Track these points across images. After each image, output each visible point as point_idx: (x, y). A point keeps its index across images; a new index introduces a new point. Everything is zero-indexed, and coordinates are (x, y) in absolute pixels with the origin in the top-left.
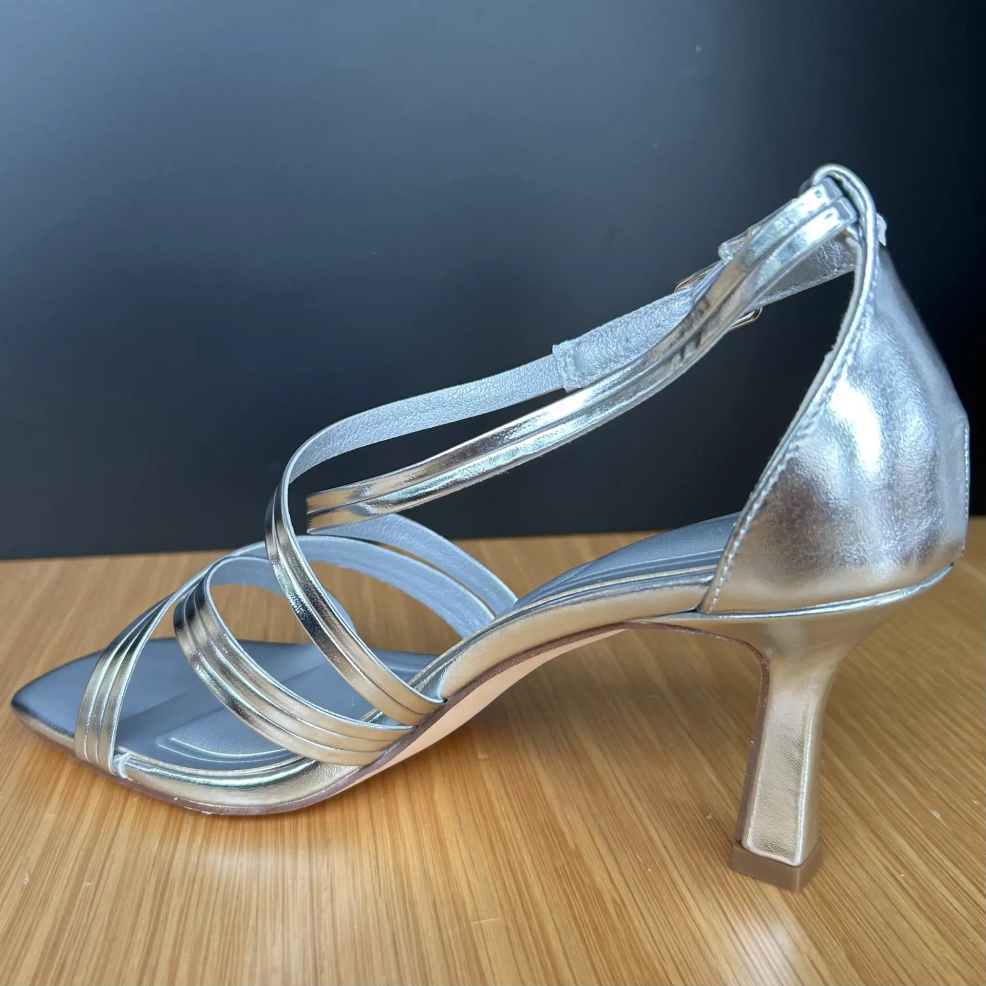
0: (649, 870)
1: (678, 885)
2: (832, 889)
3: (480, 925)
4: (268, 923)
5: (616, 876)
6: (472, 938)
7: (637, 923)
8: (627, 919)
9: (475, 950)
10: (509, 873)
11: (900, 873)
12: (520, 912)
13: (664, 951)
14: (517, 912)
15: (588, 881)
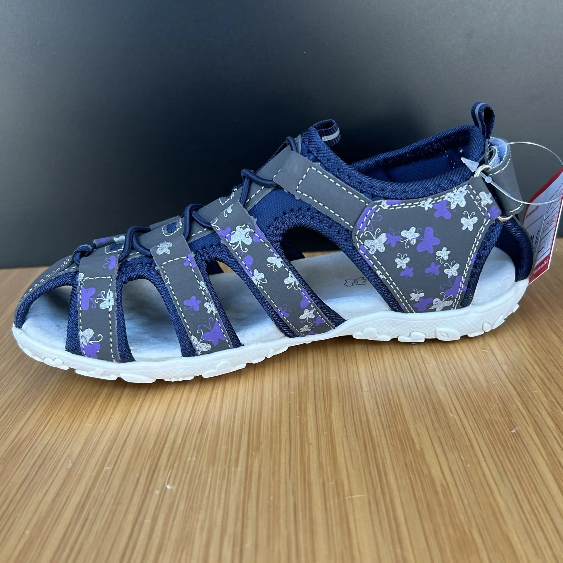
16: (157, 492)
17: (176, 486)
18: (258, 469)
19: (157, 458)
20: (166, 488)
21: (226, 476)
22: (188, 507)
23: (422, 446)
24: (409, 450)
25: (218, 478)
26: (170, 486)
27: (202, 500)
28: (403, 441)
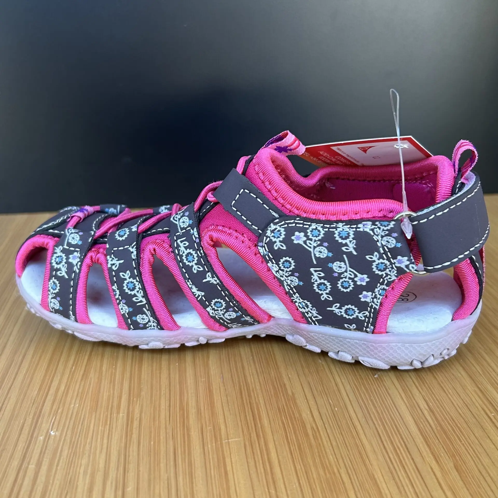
0: (336, 409)
1: (353, 419)
2: (449, 424)
3: (229, 442)
4: (99, 440)
5: (316, 414)
6: (223, 451)
7: (325, 443)
8: (319, 439)
9: (224, 458)
10: (250, 410)
11: (491, 413)
12: (254, 435)
13: (341, 461)
14: (252, 435)
15: (298, 415)
16: (42, 438)
17: (60, 432)
18: (139, 415)
19: (41, 405)
20: (50, 434)
21: (108, 423)
22: (71, 452)
23: (294, 391)
24: (282, 395)
25: (101, 424)
26: (53, 432)
27: (85, 446)
28: (276, 386)
